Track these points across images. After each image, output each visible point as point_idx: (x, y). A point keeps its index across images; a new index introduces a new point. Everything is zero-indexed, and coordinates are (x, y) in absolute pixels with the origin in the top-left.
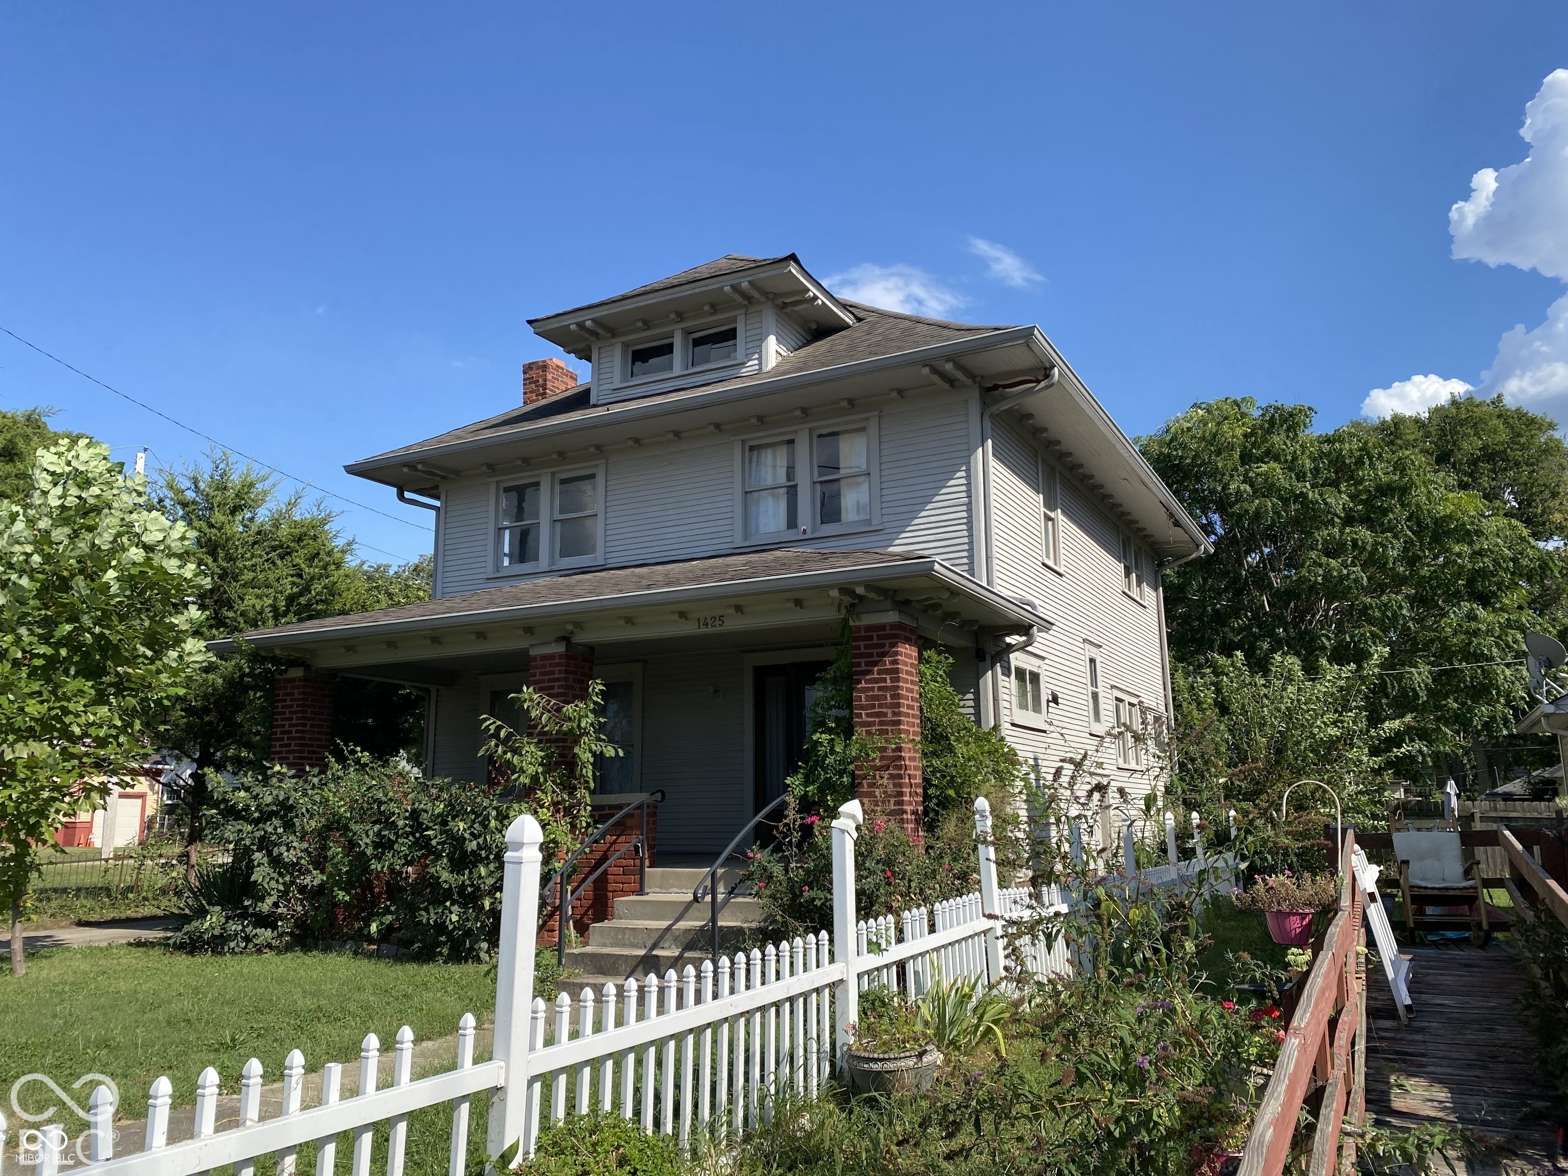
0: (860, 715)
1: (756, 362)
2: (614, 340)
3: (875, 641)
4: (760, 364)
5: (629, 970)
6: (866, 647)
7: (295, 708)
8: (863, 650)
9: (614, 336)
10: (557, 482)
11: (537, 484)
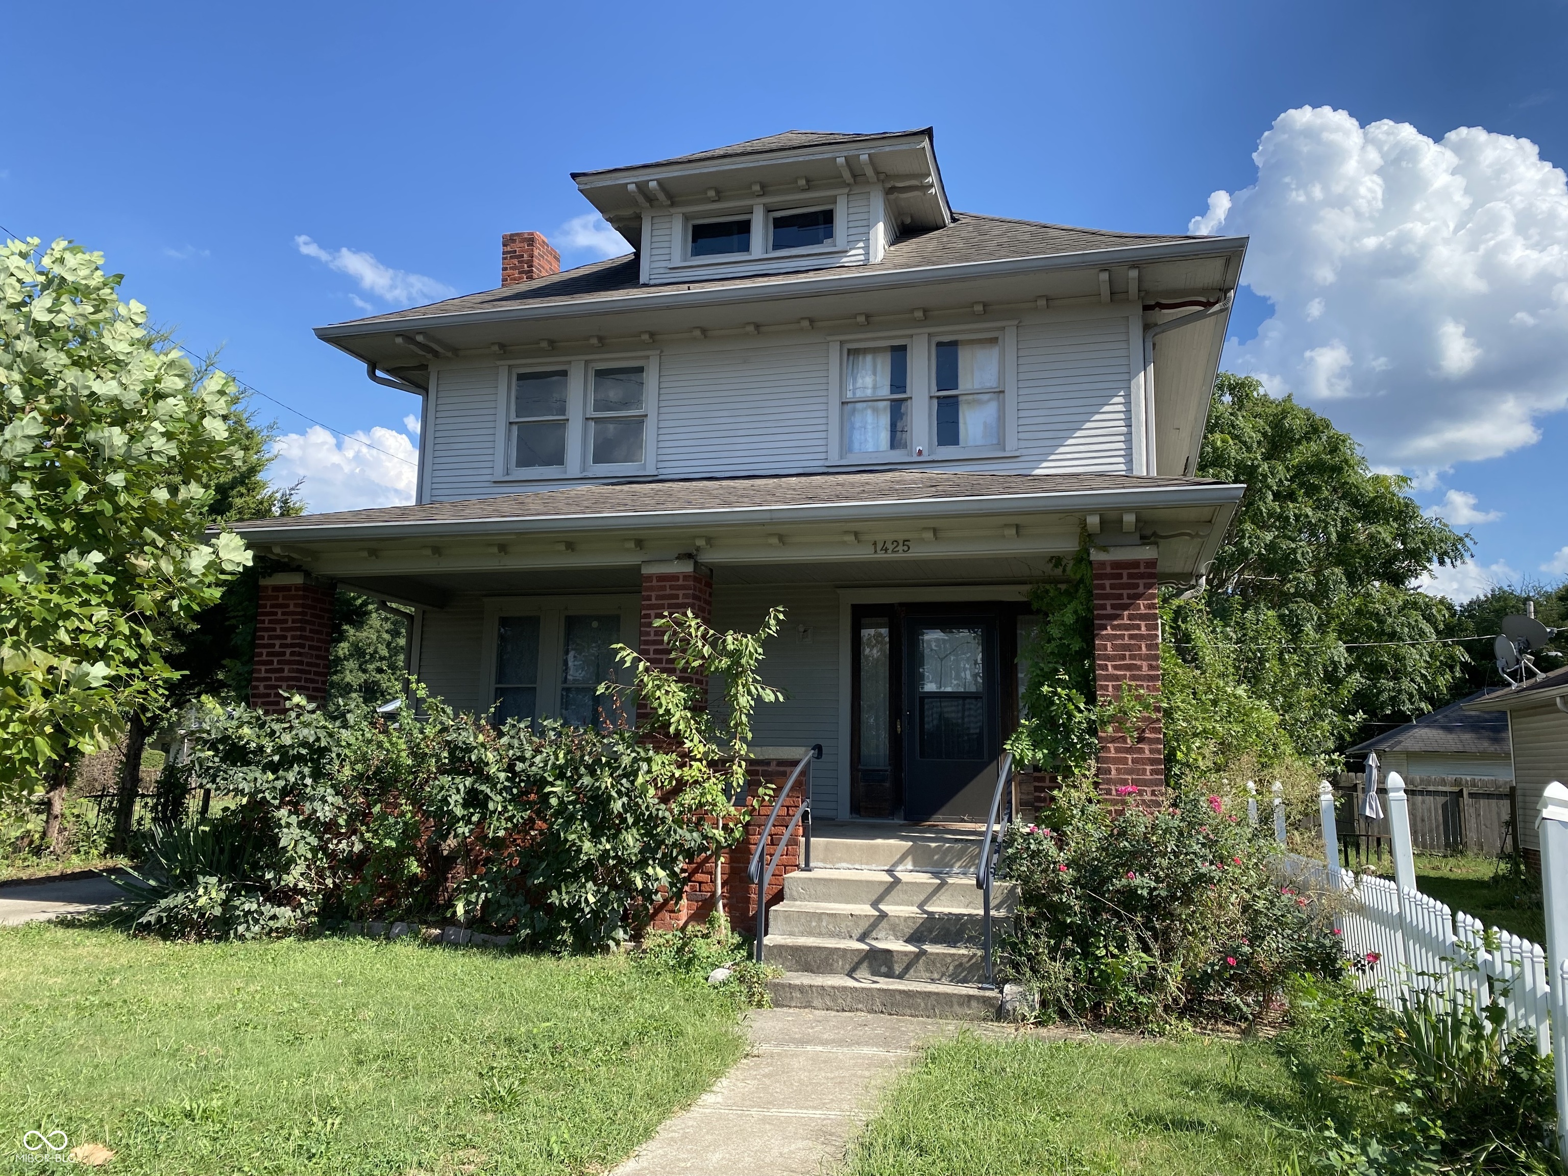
0: (1105, 668)
1: (861, 251)
2: (672, 210)
3: (1125, 580)
4: (867, 254)
5: (848, 967)
6: (1112, 587)
7: (290, 624)
8: (1108, 590)
9: (673, 204)
10: (591, 374)
11: (564, 373)
